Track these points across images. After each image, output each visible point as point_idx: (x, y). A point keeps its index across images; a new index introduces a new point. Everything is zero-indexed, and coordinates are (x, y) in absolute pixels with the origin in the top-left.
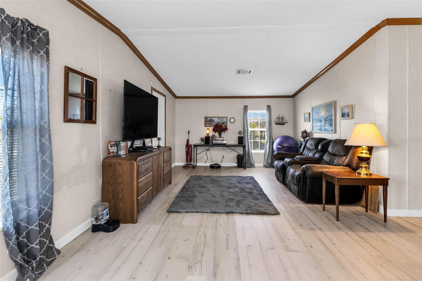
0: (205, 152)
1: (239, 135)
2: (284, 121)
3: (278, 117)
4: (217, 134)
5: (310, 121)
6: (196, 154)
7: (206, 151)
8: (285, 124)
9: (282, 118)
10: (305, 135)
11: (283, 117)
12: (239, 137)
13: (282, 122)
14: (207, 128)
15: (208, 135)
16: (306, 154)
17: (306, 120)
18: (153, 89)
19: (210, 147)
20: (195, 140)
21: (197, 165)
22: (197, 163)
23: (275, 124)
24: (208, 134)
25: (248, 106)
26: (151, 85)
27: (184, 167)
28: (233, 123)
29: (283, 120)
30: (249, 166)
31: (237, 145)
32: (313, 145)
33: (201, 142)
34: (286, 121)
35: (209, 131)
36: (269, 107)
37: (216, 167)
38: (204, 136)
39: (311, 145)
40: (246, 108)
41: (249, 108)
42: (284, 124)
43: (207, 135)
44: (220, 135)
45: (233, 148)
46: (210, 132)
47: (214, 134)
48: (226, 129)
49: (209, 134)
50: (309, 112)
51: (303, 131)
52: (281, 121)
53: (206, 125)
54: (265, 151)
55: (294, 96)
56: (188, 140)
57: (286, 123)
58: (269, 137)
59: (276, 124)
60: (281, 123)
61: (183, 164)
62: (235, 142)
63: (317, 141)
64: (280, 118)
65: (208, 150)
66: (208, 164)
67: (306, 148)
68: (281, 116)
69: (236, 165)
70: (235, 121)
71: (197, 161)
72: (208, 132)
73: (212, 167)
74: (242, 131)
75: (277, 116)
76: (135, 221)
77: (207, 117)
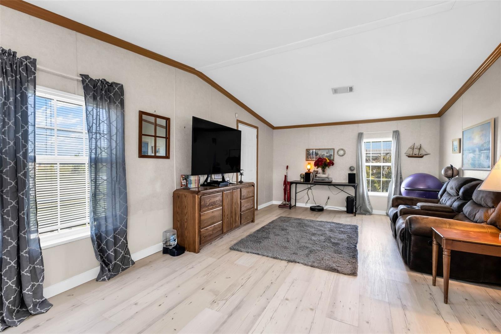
0: (306, 191)
1: (350, 172)
2: (422, 152)
3: (413, 147)
4: (320, 170)
5: (460, 152)
6: (296, 193)
7: (308, 189)
8: (425, 157)
9: (419, 147)
10: (450, 172)
11: (420, 146)
12: (349, 174)
13: (419, 154)
14: (308, 163)
15: (309, 171)
16: (443, 201)
17: (455, 151)
18: (239, 122)
19: (312, 185)
20: (294, 176)
21: (296, 206)
22: (296, 203)
23: (407, 157)
24: (309, 170)
25: (364, 133)
26: (236, 117)
27: (280, 206)
28: (342, 156)
29: (421, 151)
30: (364, 212)
31: (348, 184)
32: (454, 188)
33: (301, 179)
34: (425, 151)
35: (310, 166)
36: (396, 134)
37: (317, 209)
38: (304, 172)
39: (452, 188)
40: (360, 136)
41: (364, 136)
42: (422, 157)
43: (308, 171)
44: (324, 171)
45: (341, 188)
46: (311, 167)
47: (316, 170)
48: (331, 163)
49: (310, 169)
50: (460, 138)
51: (448, 168)
52: (416, 152)
53: (308, 159)
54: (389, 193)
55: (440, 114)
56: (286, 176)
57: (425, 155)
58: (396, 175)
59: (409, 157)
60: (417, 155)
61: (279, 203)
62: (344, 179)
63: (460, 183)
64: (415, 147)
65: (310, 188)
66: (309, 206)
67: (446, 192)
68: (417, 145)
69: (345, 209)
70: (345, 154)
71: (297, 201)
72: (309, 167)
73: (312, 209)
74: (355, 166)
75: (410, 144)
76: (197, 251)
77: (309, 150)
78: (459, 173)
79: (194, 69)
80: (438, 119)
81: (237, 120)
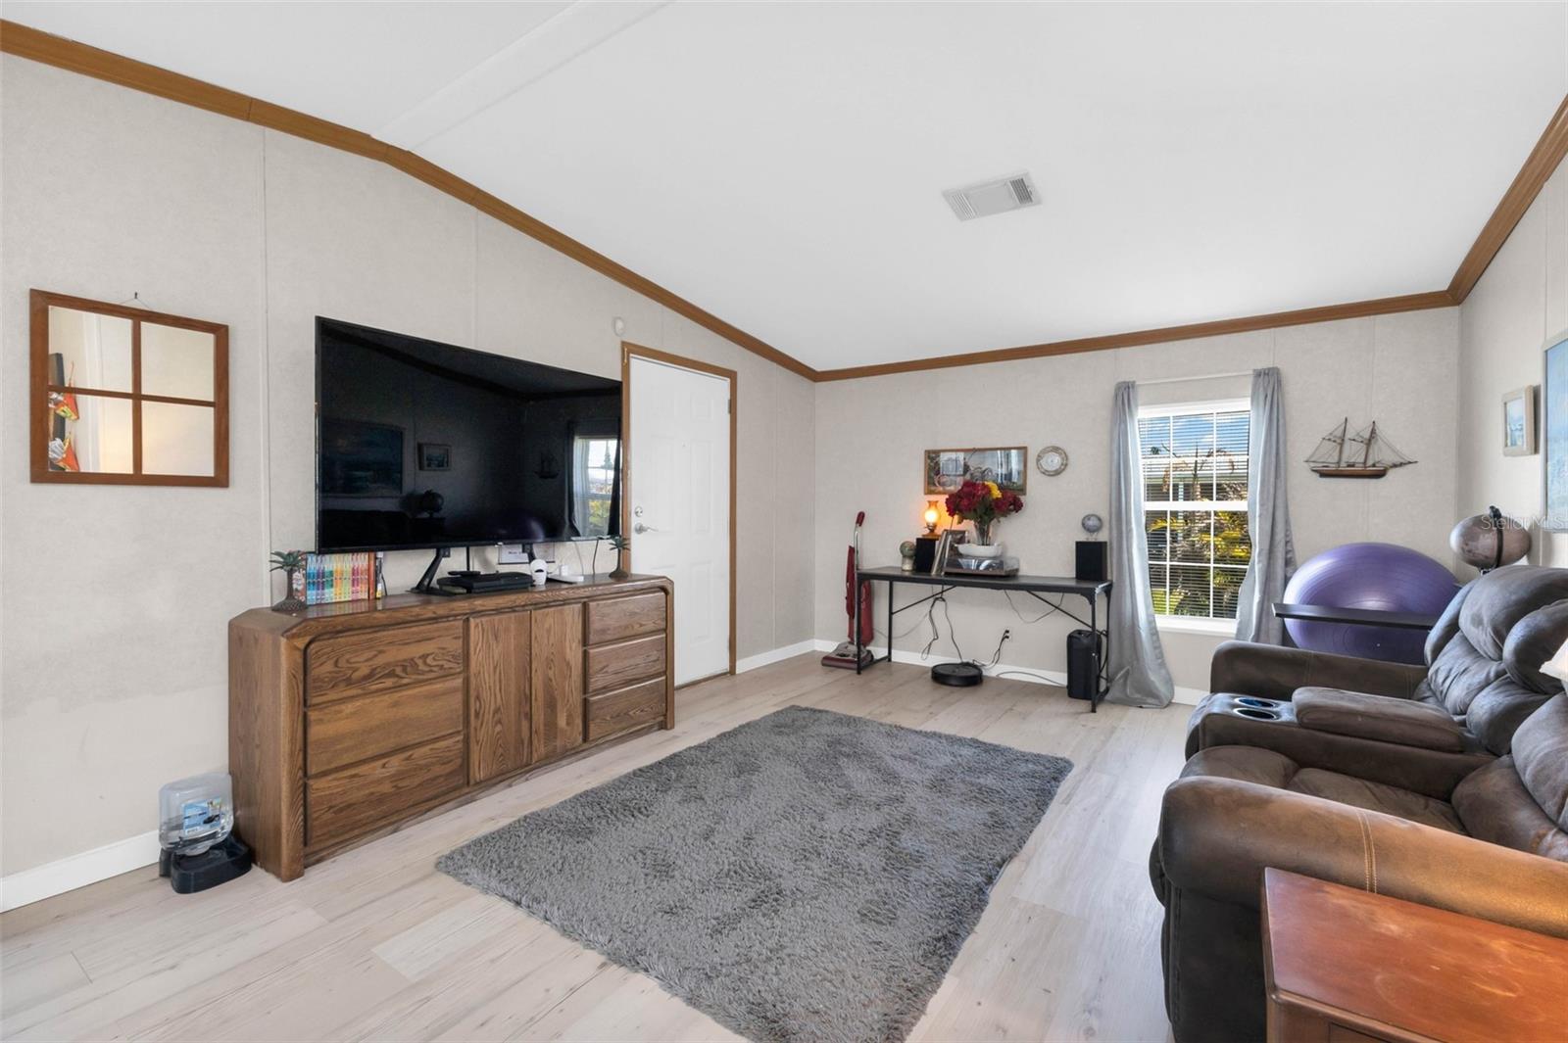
0: (926, 607)
1: (1083, 537)
2: (1381, 455)
3: (1339, 433)
4: (969, 526)
5: (1536, 450)
6: (891, 613)
7: (932, 600)
8: (1391, 474)
9: (1367, 435)
10: (1487, 542)
11: (1373, 432)
12: (1080, 546)
13: (1365, 462)
14: (929, 502)
15: (932, 531)
16: (1440, 679)
17: (1514, 444)
18: (629, 350)
19: (946, 587)
20: (884, 553)
21: (893, 660)
22: (893, 651)
23: (1316, 476)
24: (932, 528)
25: (1137, 383)
26: (617, 334)
27: (828, 661)
28: (1057, 473)
29: (1374, 448)
30: (1137, 696)
31: (1073, 583)
32: (1486, 620)
33: (903, 563)
34: (1394, 451)
35: (934, 515)
36: (1270, 385)
37: (963, 678)
38: (914, 533)
39: (1477, 621)
40: (1124, 397)
41: (1141, 394)
42: (1379, 474)
43: (927, 531)
44: (984, 536)
45: (1054, 597)
46: (940, 517)
47: (956, 527)
48: (1011, 501)
49: (935, 526)
50: (1535, 384)
51: (1478, 522)
52: (1354, 454)
53: (933, 488)
54: (1240, 623)
55: (1459, 291)
56: (852, 551)
57: (1395, 466)
59: (1324, 474)
60: (1359, 468)
61: (829, 647)
62: (1061, 566)
63: (1514, 597)
64: (1350, 434)
65: (938, 598)
66: (932, 661)
67: (1457, 636)
68: (1359, 426)
69: (1061, 678)
70: (1065, 466)
71: (894, 641)
72: (931, 516)
73: (941, 676)
74: (1104, 514)
75: (1329, 425)
76: (284, 871)
77: (937, 453)
78: (1534, 543)
79: (367, 138)
80: (1451, 312)
81: (624, 344)
